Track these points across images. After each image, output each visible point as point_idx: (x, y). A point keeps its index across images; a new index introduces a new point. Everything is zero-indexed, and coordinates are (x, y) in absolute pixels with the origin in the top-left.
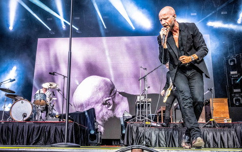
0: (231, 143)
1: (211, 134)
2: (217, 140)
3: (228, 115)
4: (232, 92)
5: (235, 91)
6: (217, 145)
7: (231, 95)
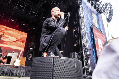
0: (22, 74)
1: (15, 71)
2: (17, 73)
3: (25, 64)
4: (29, 55)
5: (30, 55)
6: (17, 75)
7: (28, 56)
